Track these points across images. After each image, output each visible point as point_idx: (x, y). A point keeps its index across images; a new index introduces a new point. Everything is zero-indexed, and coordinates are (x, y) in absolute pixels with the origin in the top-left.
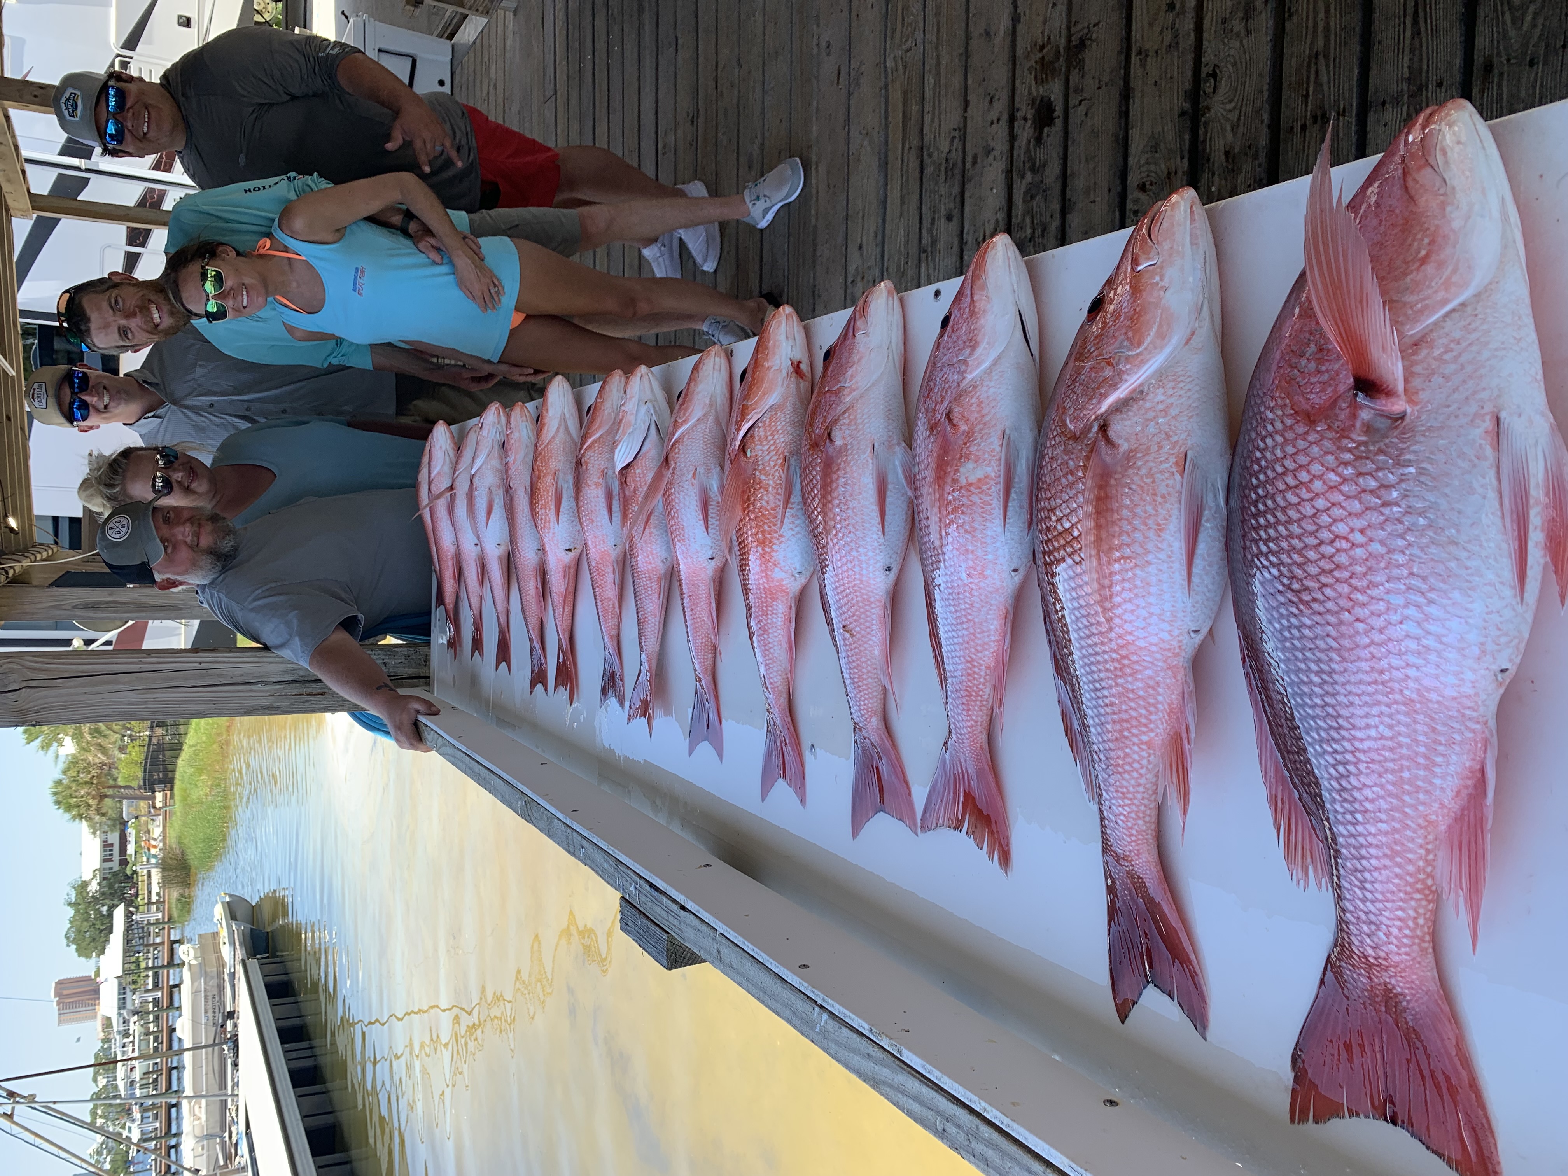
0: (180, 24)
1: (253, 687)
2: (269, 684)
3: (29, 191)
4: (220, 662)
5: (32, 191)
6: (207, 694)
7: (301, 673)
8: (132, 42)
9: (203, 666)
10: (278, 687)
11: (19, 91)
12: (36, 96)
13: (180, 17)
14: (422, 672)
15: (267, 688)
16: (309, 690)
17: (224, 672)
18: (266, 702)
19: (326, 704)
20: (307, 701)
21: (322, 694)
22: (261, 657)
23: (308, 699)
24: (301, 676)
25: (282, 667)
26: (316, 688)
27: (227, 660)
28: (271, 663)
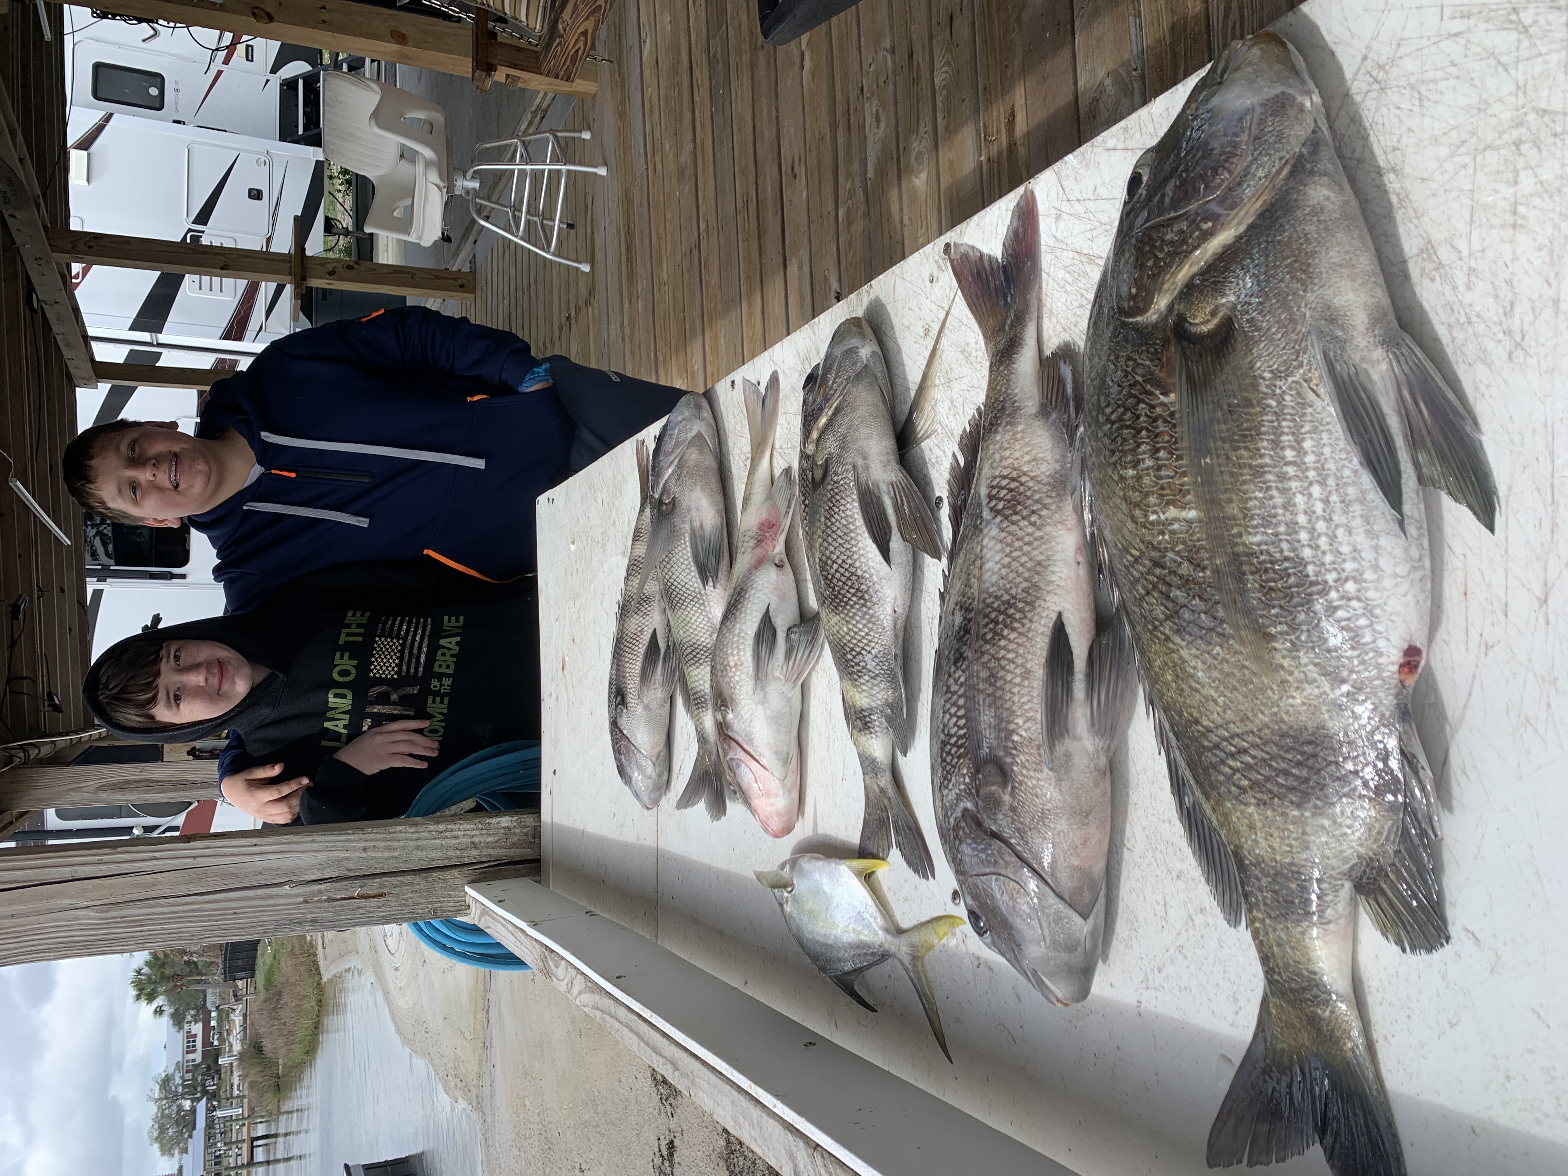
0: (250, 197)
1: (276, 891)
2: (301, 884)
3: (94, 360)
7: (350, 865)
8: (203, 217)
10: (316, 887)
11: (72, 242)
12: (91, 247)
13: (250, 190)
14: (527, 853)
15: (297, 891)
16: (362, 891)
17: (232, 869)
18: (295, 913)
19: (387, 911)
20: (360, 908)
21: (381, 895)
22: (289, 843)
23: (362, 905)
24: (350, 870)
25: (322, 856)
26: (373, 886)
27: (237, 850)
28: (305, 852)
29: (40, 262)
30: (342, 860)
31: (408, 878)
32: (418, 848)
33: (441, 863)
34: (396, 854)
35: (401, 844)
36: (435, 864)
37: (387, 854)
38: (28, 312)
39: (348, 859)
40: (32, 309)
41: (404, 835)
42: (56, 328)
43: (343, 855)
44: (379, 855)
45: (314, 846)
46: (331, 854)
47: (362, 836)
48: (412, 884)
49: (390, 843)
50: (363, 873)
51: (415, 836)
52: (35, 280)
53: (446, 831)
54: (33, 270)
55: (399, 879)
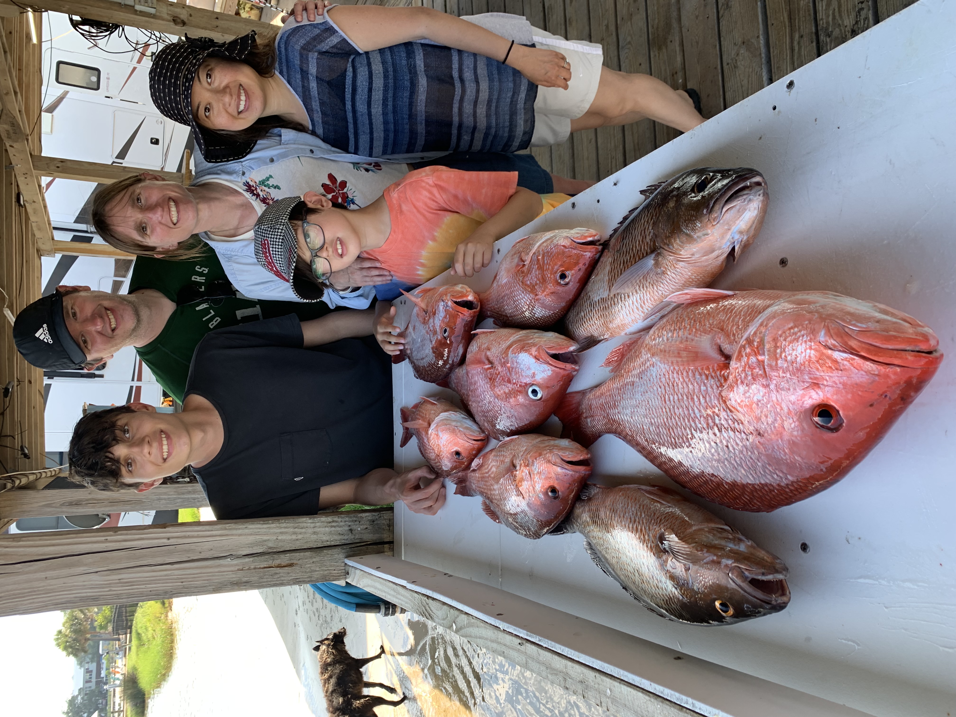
0: (152, 143)
1: (221, 562)
2: (238, 557)
3: (53, 239)
4: (189, 537)
5: (56, 239)
6: (175, 572)
7: (270, 545)
8: (122, 155)
9: (172, 541)
10: (247, 560)
11: (47, 164)
12: (58, 167)
13: (152, 139)
14: (386, 537)
15: (236, 562)
16: (277, 562)
17: (193, 547)
18: (234, 577)
19: (293, 576)
20: (276, 574)
21: (291, 565)
22: (230, 529)
23: (277, 572)
24: (270, 548)
25: (251, 539)
26: (284, 559)
27: (196, 533)
28: (240, 535)
29: (26, 176)
30: (265, 541)
31: (308, 554)
32: (314, 533)
33: (328, 544)
34: (300, 537)
35: (303, 530)
36: (326, 544)
37: (294, 537)
38: (17, 207)
39: (269, 540)
40: (20, 205)
41: (305, 525)
42: (32, 218)
43: (265, 538)
44: (290, 537)
45: (246, 531)
46: (258, 537)
47: (278, 525)
48: (311, 558)
49: (296, 530)
50: (278, 550)
51: (312, 525)
52: (21, 187)
53: (333, 522)
54: (21, 180)
55: (302, 554)
